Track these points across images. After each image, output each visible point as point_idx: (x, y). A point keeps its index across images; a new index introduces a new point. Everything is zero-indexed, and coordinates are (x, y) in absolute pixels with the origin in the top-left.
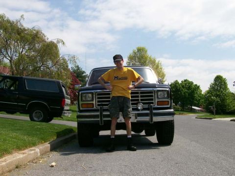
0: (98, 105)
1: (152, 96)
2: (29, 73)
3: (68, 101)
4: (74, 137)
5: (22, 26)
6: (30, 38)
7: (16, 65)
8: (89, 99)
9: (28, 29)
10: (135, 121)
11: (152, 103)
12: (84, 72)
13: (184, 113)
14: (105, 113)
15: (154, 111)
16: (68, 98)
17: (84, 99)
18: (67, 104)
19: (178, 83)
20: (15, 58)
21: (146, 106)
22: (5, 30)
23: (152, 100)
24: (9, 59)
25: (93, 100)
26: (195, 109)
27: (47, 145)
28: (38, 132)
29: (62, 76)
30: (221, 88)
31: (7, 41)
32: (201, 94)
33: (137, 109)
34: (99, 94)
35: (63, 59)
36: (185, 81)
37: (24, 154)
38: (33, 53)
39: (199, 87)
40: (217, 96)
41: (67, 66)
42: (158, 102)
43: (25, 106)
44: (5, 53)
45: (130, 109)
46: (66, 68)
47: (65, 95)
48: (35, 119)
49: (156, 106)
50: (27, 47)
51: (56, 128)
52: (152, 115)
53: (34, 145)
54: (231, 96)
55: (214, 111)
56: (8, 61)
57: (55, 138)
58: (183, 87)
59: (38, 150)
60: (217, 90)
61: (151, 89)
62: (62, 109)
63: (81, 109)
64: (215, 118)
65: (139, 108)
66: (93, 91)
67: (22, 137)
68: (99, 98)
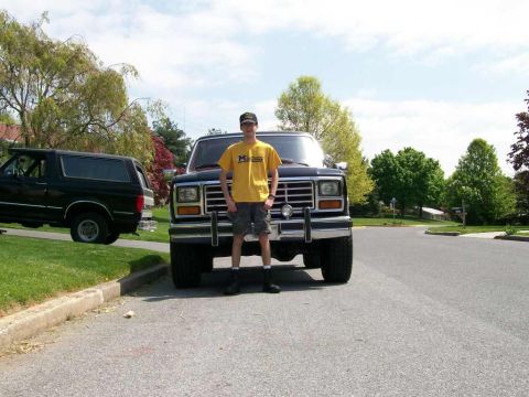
0: (209, 209)
1: (309, 191)
2: (63, 139)
3: (149, 200)
4: (163, 272)
5: (46, 37)
6: (61, 62)
7: (33, 122)
8: (191, 198)
9: (59, 44)
10: (278, 238)
11: (310, 205)
12: (181, 133)
13: (404, 221)
14: (221, 224)
15: (313, 220)
16: (148, 194)
17: (182, 198)
18: (148, 206)
19: (391, 156)
20: (31, 106)
21: (299, 210)
22: (9, 46)
23: (309, 198)
24: (19, 108)
25: (198, 201)
26: (428, 214)
27: (115, 285)
28: (94, 262)
29: (134, 145)
30: (482, 166)
31: (12, 70)
32: (441, 179)
33: (281, 217)
34: (209, 189)
35: (135, 108)
36: (407, 150)
37: (78, 297)
38: (70, 95)
39: (437, 164)
40: (475, 184)
41: (145, 124)
42: (320, 202)
43: (62, 212)
44: (8, 96)
45: (268, 217)
46: (142, 128)
47: (144, 188)
48: (83, 237)
49: (317, 210)
50: (56, 82)
51: (128, 254)
52: (309, 227)
53: (91, 283)
54: (506, 185)
55: (464, 218)
56: (17, 113)
57: (129, 272)
58: (402, 164)
59: (99, 292)
60: (474, 171)
61: (308, 178)
62: (138, 216)
63: (177, 216)
64: (465, 233)
65: (285, 214)
66: (199, 183)
67: (67, 270)
68: (209, 196)
